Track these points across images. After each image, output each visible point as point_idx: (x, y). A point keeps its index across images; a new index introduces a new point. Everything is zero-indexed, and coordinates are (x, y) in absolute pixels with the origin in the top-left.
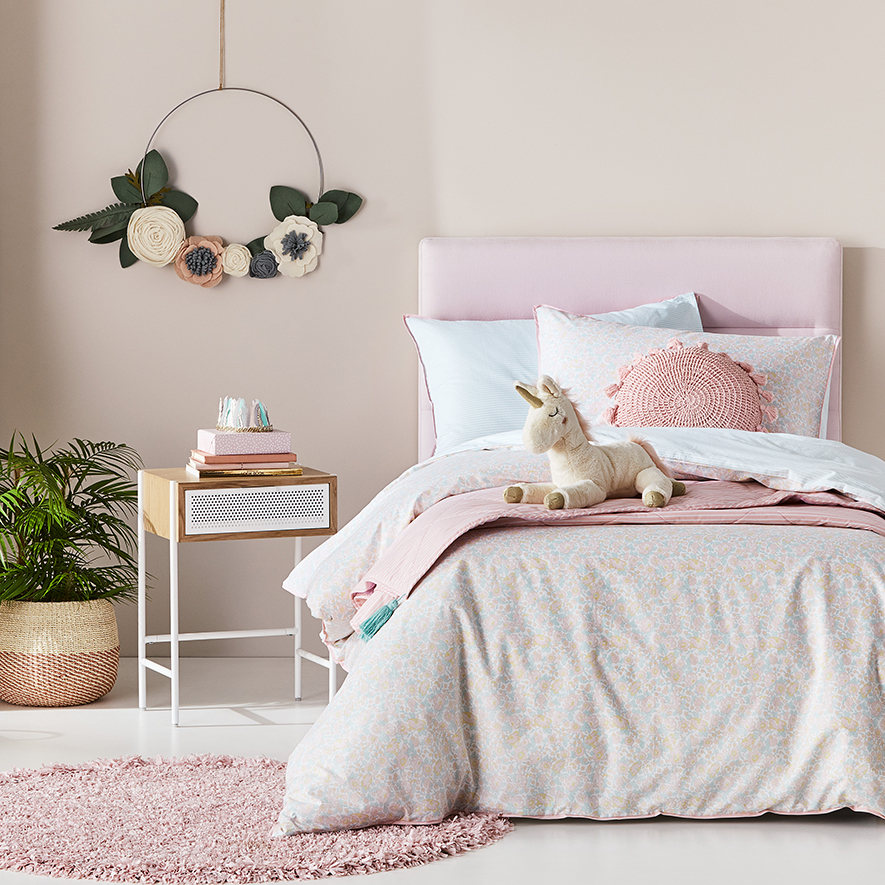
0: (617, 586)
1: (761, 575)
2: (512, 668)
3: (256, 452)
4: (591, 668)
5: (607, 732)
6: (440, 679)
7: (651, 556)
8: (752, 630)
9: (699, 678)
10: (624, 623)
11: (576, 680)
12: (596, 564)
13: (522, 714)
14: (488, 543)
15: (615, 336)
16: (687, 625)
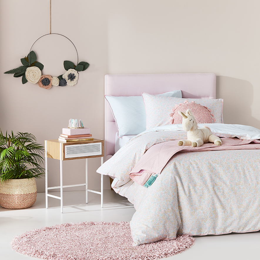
0: (217, 168)
1: (255, 163)
2: (191, 193)
3: (81, 134)
4: (213, 192)
5: (218, 210)
6: (174, 197)
7: (225, 159)
8: (255, 179)
9: (242, 193)
10: (220, 179)
11: (209, 195)
12: (211, 162)
13: (195, 206)
14: (180, 157)
15: (167, 100)
16: (237, 178)
